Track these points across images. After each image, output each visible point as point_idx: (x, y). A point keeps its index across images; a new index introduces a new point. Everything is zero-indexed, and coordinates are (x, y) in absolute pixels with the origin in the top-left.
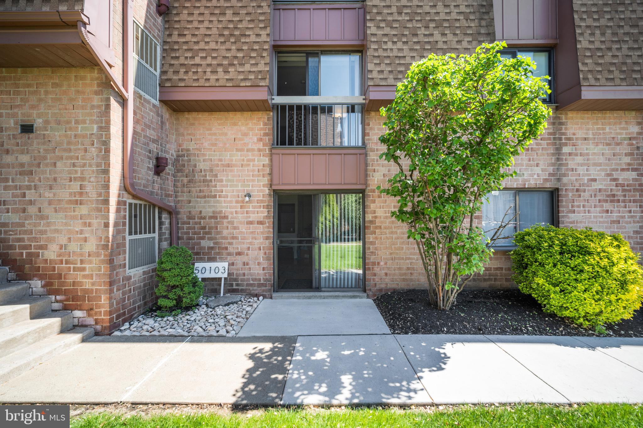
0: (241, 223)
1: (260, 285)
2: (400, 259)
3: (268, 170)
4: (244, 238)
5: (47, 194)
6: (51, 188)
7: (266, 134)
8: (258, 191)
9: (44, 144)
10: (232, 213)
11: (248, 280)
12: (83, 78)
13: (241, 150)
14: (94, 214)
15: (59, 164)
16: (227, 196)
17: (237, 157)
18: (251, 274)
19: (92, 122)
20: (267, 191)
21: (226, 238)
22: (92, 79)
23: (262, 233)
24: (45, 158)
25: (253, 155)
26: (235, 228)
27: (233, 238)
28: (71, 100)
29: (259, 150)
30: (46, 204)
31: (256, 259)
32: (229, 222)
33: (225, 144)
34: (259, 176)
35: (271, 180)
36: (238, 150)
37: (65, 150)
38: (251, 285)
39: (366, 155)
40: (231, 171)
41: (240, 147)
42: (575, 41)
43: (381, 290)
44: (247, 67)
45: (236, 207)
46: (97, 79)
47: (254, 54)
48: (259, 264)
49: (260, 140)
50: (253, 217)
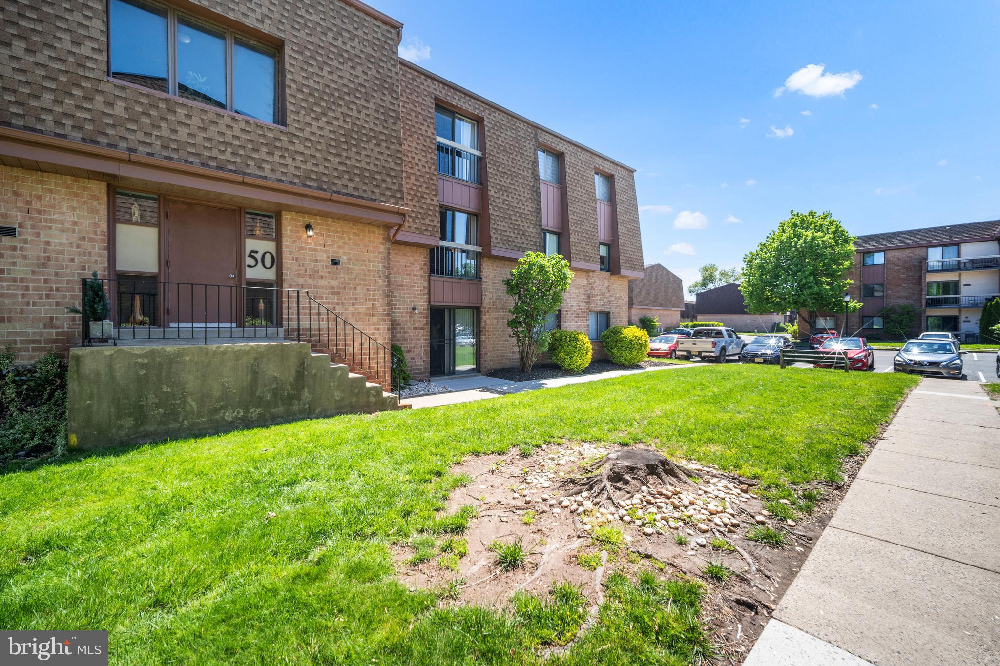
0: (409, 328)
1: (422, 373)
2: (498, 350)
3: (427, 291)
4: (411, 340)
5: (350, 309)
6: (353, 305)
7: (425, 265)
8: (421, 306)
9: (348, 274)
10: (403, 321)
11: (414, 369)
12: (373, 233)
13: (410, 275)
14: (381, 322)
15: (358, 288)
16: (399, 309)
17: (407, 280)
18: (416, 366)
19: (379, 262)
20: (426, 306)
21: (399, 340)
22: (379, 234)
23: (423, 336)
24: (349, 284)
25: (417, 279)
26: (406, 332)
27: (405, 340)
28: (366, 246)
29: (422, 276)
30: (350, 316)
31: (419, 354)
32: (401, 328)
33: (399, 269)
34: (421, 295)
35: (430, 298)
36: (407, 274)
37: (362, 280)
38: (417, 373)
39: (481, 285)
40: (403, 290)
41: (408, 272)
42: (569, 237)
43: (488, 370)
44: (427, 222)
45: (406, 317)
46: (382, 234)
47: (430, 213)
48: (421, 358)
49: (422, 268)
50: (417, 324)
